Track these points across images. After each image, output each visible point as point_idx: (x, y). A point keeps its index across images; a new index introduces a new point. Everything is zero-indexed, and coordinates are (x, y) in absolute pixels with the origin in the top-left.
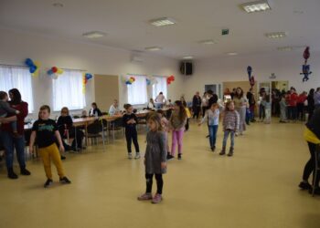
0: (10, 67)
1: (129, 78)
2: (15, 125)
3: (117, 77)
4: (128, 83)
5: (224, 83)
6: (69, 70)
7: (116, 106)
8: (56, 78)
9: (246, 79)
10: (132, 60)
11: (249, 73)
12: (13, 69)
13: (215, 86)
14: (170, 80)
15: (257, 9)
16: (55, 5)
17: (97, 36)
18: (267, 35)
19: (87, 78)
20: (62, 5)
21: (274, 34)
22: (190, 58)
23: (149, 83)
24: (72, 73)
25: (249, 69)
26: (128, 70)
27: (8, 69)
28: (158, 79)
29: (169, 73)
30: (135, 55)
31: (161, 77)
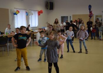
3: (8, 10)
4: (15, 14)
9: (88, 13)
11: (90, 9)
14: (40, 13)
23: (27, 15)
25: (90, 7)
28: (32, 12)
31: (35, 11)
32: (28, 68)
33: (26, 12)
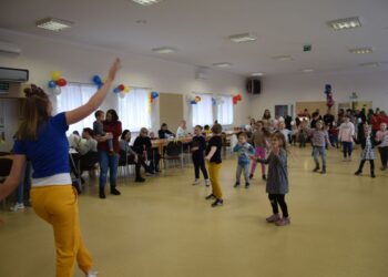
0: (80, 84)
1: (193, 97)
2: (111, 143)
3: (181, 96)
4: (194, 102)
5: (297, 103)
6: (135, 88)
7: (184, 128)
8: (123, 96)
9: (324, 99)
10: (197, 77)
11: (328, 93)
12: (83, 88)
13: (286, 107)
14: (236, 99)
15: (346, 25)
16: (138, 22)
17: (167, 51)
18: (351, 51)
19: (153, 96)
20: (145, 22)
21: (360, 50)
22: (260, 74)
23: (214, 103)
24: (139, 91)
25: (328, 88)
26: (193, 88)
27: (77, 88)
28: (223, 98)
29: (236, 92)
30: (200, 72)
33: (213, 100)
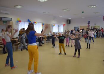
0: (24, 21)
1: (53, 25)
3: (50, 24)
4: (53, 26)
5: (80, 26)
6: (38, 22)
8: (35, 25)
10: (54, 19)
13: (77, 27)
14: (64, 25)
15: (93, 7)
17: (47, 13)
18: (94, 13)
19: (43, 24)
21: (96, 13)
23: (58, 26)
26: (53, 22)
27: (24, 22)
28: (61, 25)
29: (64, 23)
30: (55, 18)
32: (65, 54)
33: (58, 25)
